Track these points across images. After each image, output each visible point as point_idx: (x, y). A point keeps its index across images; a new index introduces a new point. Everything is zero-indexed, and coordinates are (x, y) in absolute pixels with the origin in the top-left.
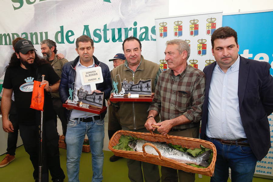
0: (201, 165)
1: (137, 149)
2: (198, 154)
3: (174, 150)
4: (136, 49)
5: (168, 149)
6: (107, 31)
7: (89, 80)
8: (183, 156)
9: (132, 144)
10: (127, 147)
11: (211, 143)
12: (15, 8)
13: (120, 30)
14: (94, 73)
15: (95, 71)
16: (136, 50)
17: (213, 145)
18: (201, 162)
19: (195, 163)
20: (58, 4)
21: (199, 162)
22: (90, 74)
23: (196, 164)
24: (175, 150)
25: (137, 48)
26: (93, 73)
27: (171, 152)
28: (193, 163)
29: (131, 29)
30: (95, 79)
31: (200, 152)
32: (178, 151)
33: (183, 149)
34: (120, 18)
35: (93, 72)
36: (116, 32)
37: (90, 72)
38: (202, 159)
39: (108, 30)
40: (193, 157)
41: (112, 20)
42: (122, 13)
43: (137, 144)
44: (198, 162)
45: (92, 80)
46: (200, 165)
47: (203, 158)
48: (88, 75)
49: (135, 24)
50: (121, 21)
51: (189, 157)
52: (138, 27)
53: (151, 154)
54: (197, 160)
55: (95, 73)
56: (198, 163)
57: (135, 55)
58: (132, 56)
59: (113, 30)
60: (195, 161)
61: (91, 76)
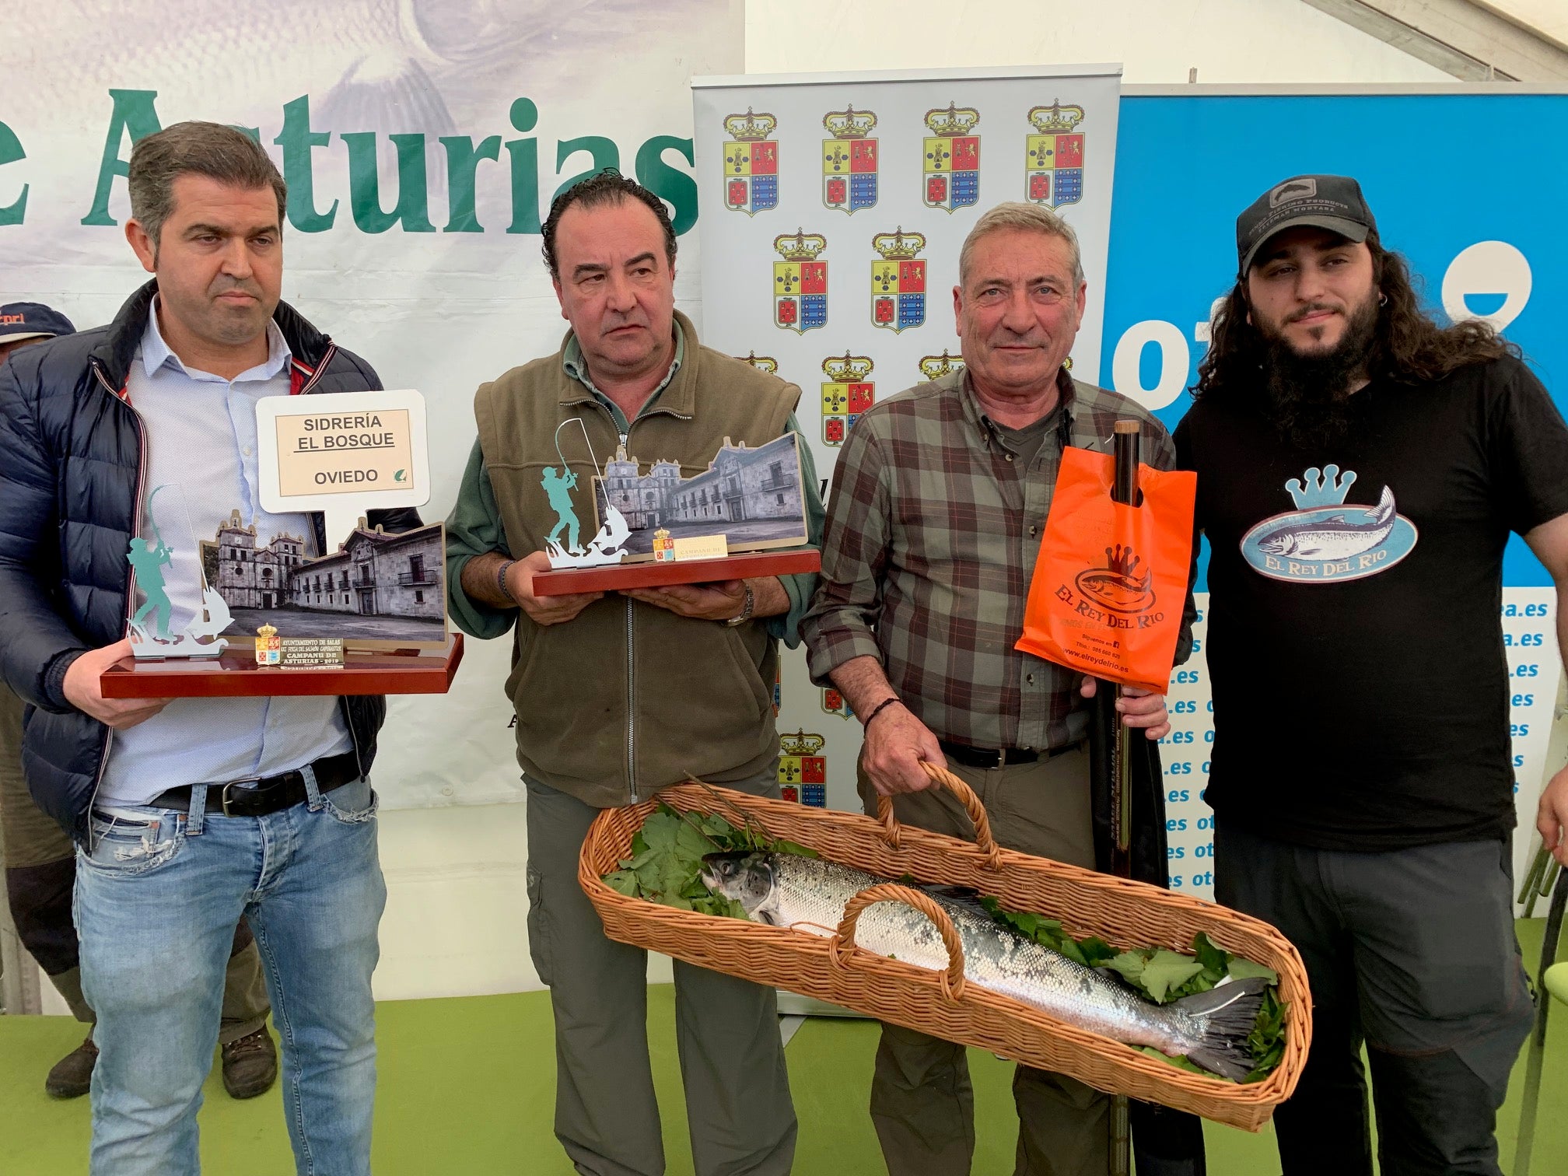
0: (1200, 1058)
1: (781, 910)
2: (1180, 989)
3: (1026, 947)
4: (640, 266)
5: (993, 934)
6: (315, 150)
7: (322, 478)
8: (1089, 990)
9: (736, 872)
10: (694, 892)
11: (1271, 933)
13: (411, 149)
14: (369, 431)
15: (376, 421)
16: (643, 271)
17: (1286, 943)
18: (1197, 1044)
19: (1159, 1045)
21: (1188, 1043)
22: (335, 432)
23: (1163, 1052)
24: (1037, 950)
25: (649, 256)
26: (359, 431)
27: (1013, 953)
28: (1151, 1039)
29: (491, 147)
30: (370, 476)
31: (1191, 980)
32: (1052, 957)
33: (1078, 945)
34: (413, 62)
35: (359, 421)
36: (387, 157)
37: (335, 423)
38: (1204, 1026)
39: (323, 140)
40: (1153, 1002)
41: (352, 71)
42: (422, 25)
43: (782, 882)
44: (1181, 1039)
45: (345, 477)
46: (1190, 1061)
47: (1214, 1019)
48: (318, 437)
49: (524, 114)
50: (417, 79)
51: (1125, 999)
52: (546, 135)
53: (884, 954)
54: (1175, 1029)
55: (376, 430)
56: (1183, 1045)
57: (634, 302)
58: (615, 311)
59: (361, 146)
60: (1166, 1029)
61: (342, 448)
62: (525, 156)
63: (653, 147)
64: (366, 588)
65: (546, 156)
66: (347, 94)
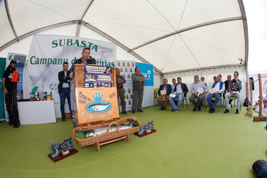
12: (53, 47)
20: (75, 48)
29: (104, 62)
34: (101, 58)
49: (106, 61)
52: (107, 62)
62: (106, 63)
63: (112, 63)
64: (66, 145)
65: (107, 63)
66: (97, 59)
